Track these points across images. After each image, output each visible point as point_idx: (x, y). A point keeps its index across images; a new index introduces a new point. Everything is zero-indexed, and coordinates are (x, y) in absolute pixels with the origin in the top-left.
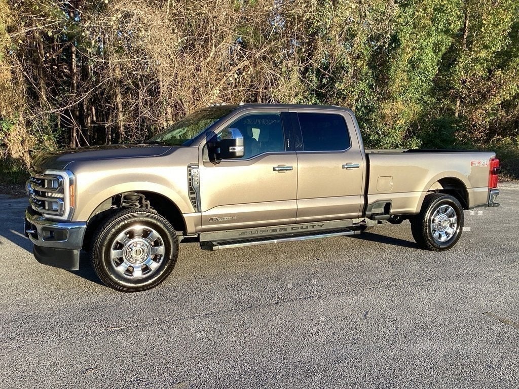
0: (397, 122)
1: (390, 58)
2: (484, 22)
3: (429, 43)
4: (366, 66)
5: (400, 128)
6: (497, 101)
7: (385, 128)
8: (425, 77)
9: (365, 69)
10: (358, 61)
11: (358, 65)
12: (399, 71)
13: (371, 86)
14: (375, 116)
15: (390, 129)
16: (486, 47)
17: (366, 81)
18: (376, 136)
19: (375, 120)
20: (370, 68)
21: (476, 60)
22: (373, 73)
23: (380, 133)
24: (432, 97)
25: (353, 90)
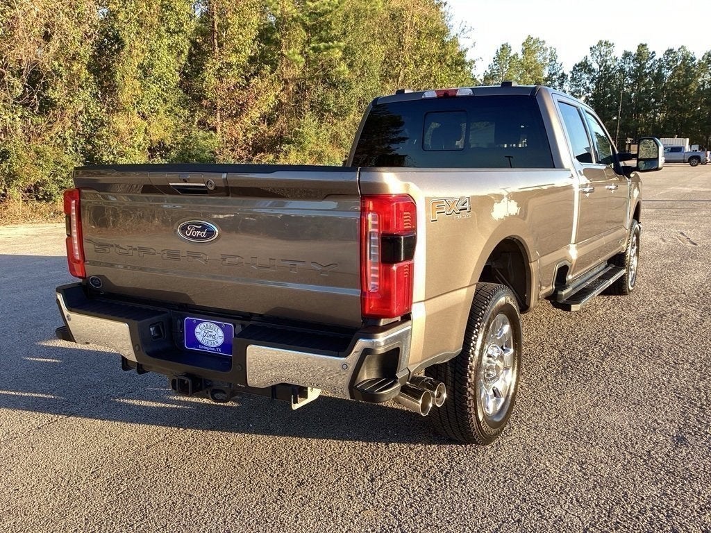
0: (135, 139)
1: (114, 62)
2: (230, 21)
3: (162, 45)
4: (86, 69)
5: (140, 145)
6: (255, 114)
7: (121, 147)
8: (165, 85)
9: (84, 73)
10: (75, 63)
11: (75, 68)
12: (127, 78)
13: (95, 96)
14: (107, 131)
15: (127, 148)
16: (236, 51)
17: (87, 89)
18: (111, 157)
19: (107, 136)
20: (90, 72)
21: (229, 65)
22: (95, 78)
23: (115, 152)
24: (184, 108)
25: (71, 99)
